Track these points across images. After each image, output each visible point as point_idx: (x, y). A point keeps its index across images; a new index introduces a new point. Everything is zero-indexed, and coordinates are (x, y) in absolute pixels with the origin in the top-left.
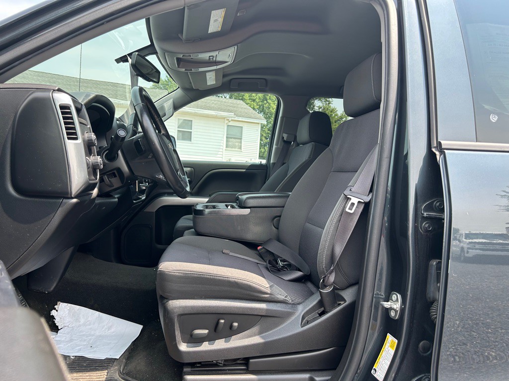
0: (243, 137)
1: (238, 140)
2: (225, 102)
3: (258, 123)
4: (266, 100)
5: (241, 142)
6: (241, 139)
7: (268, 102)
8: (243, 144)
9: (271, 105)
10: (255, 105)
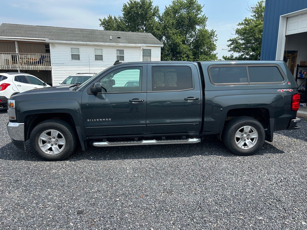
0: (152, 55)
1: (149, 57)
2: (141, 35)
3: (159, 47)
4: (166, 28)
5: (151, 58)
6: (151, 56)
7: (167, 30)
8: (152, 59)
9: (169, 31)
10: (160, 32)
